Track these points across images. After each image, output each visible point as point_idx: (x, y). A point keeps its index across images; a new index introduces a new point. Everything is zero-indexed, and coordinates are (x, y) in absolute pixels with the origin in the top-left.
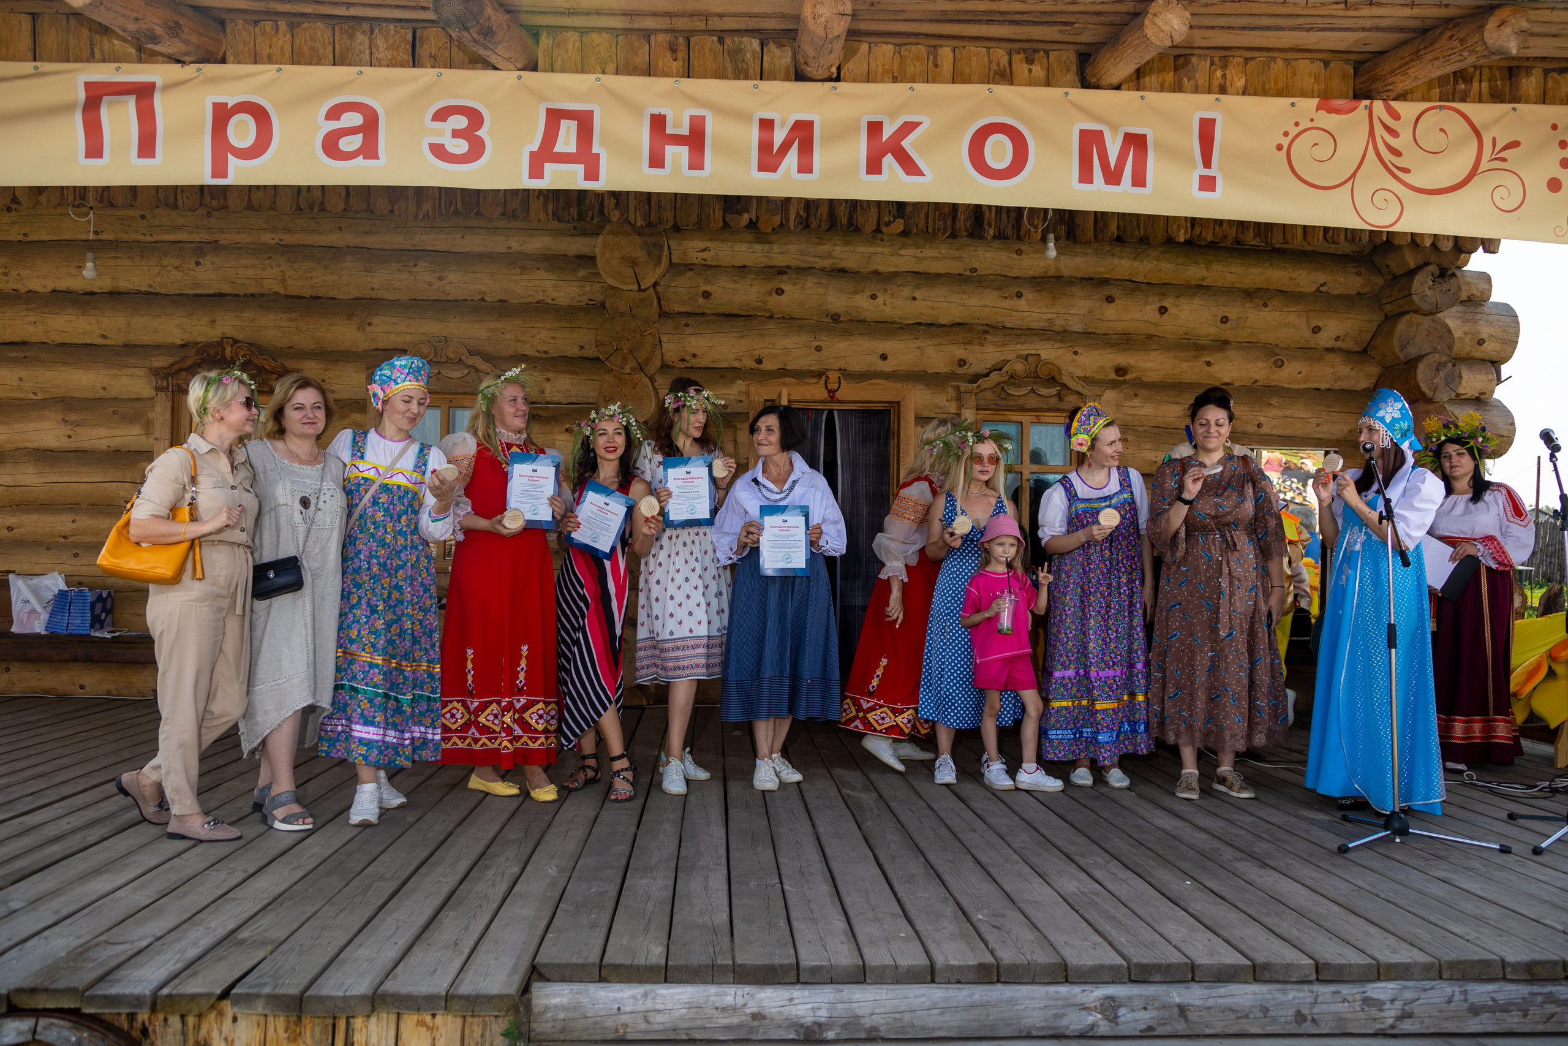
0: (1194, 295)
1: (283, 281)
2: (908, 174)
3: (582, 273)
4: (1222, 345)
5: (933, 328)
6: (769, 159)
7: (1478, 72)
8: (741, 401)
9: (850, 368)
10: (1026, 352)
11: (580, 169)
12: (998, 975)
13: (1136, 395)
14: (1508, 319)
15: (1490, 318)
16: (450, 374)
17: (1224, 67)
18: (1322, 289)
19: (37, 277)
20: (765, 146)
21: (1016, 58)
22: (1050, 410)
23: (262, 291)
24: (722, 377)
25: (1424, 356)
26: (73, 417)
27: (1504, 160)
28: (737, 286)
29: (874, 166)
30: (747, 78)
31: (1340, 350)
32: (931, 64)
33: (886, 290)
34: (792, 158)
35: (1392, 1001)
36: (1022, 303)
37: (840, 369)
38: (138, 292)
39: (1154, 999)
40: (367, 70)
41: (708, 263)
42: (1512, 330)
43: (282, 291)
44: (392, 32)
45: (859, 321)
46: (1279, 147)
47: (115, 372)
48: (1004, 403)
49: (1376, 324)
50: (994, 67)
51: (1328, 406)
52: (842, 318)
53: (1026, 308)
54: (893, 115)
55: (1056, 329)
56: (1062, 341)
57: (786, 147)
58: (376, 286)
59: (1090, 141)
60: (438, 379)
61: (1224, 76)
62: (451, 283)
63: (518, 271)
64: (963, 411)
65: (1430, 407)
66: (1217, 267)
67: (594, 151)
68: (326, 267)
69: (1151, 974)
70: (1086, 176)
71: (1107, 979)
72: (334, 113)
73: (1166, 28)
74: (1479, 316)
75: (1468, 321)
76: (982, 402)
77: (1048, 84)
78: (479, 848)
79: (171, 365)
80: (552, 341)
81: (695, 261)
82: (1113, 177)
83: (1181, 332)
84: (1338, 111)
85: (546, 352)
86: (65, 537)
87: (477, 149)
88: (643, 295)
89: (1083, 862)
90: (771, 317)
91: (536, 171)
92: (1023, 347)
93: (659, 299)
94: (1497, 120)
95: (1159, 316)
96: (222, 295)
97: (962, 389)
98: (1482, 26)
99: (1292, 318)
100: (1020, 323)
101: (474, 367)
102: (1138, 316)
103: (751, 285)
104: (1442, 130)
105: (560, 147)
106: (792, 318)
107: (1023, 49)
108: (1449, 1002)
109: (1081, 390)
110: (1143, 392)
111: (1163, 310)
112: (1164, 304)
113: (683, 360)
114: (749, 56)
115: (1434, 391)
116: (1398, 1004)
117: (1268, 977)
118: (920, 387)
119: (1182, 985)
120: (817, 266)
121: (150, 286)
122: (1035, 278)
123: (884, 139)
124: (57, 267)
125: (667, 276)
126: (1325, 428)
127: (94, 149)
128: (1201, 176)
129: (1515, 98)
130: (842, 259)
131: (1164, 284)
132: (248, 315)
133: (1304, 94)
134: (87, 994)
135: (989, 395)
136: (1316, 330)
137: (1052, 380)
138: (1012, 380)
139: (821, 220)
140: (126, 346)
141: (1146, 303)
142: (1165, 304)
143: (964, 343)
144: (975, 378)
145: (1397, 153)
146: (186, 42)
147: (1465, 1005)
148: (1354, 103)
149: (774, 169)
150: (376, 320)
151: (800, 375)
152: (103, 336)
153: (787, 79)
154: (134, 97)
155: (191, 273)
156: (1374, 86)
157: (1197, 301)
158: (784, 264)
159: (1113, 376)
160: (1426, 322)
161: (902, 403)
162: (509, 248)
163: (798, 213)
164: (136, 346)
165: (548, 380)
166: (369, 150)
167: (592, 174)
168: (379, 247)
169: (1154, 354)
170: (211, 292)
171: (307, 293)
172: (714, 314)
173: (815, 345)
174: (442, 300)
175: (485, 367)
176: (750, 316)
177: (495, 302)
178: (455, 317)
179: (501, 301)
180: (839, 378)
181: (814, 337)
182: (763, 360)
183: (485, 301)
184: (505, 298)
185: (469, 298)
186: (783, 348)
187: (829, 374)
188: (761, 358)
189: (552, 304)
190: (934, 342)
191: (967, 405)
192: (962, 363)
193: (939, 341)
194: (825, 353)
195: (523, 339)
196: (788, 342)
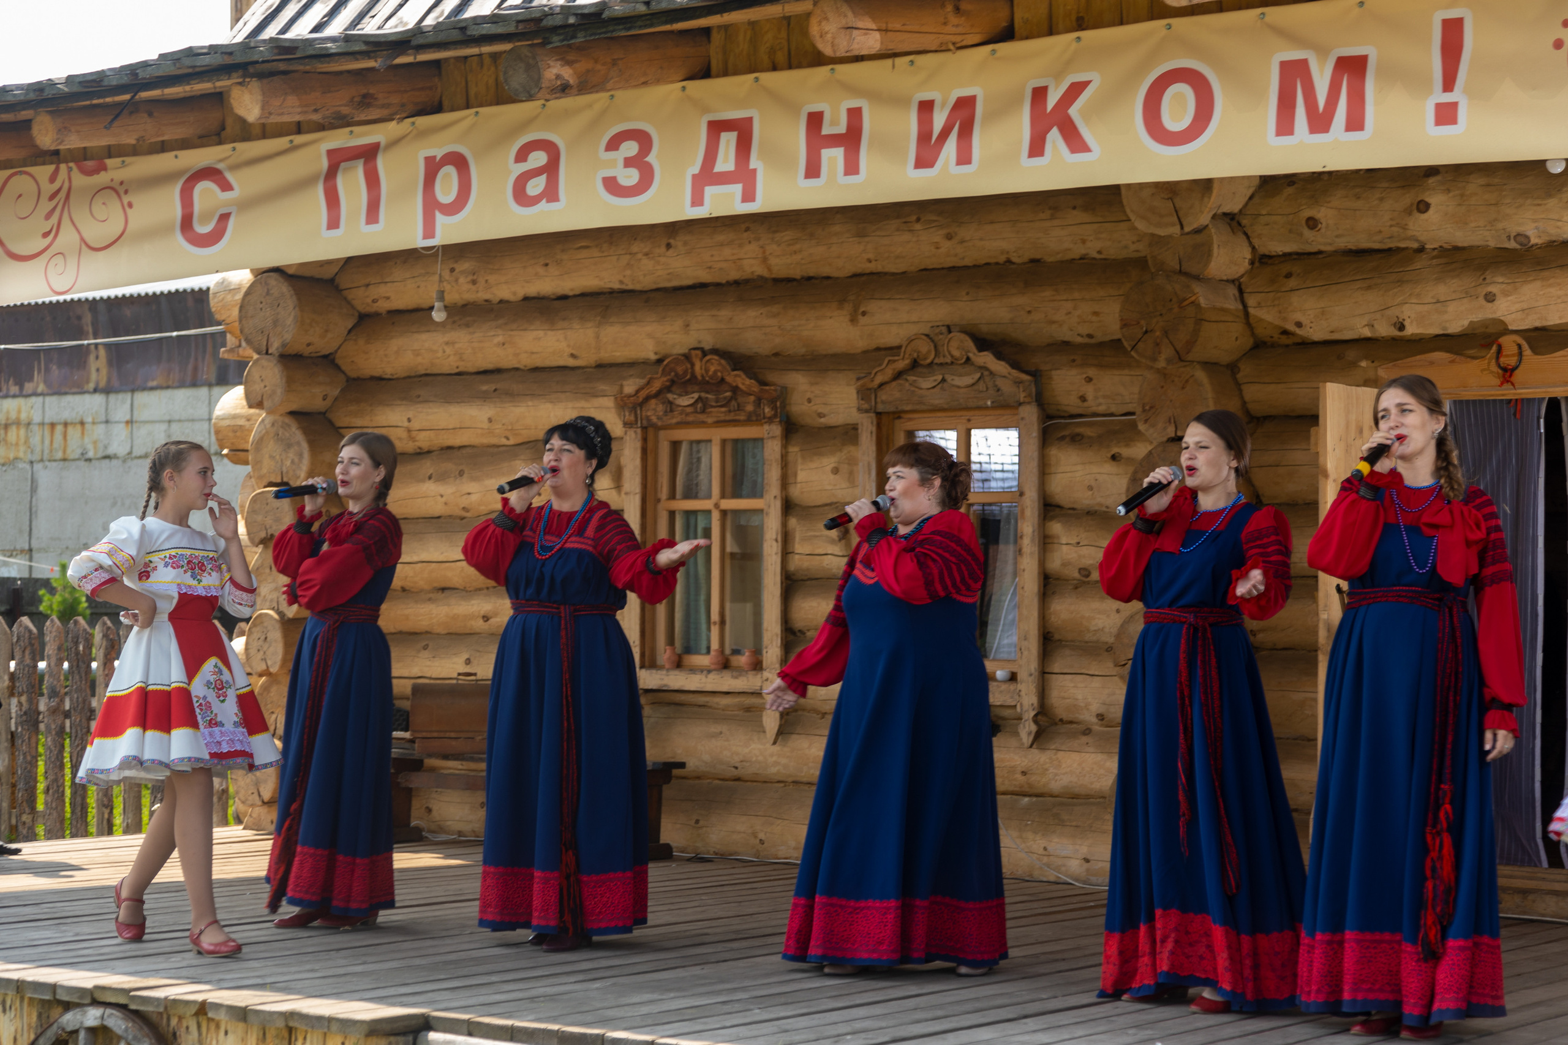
1: (765, 260)
2: (1072, 151)
6: (926, 153)
11: (737, 189)
16: (958, 381)
19: (506, 283)
20: (924, 137)
24: (1340, 357)
29: (1037, 148)
34: (950, 147)
37: (1528, 329)
38: (612, 292)
43: (766, 274)
45: (1565, 243)
46: (1558, 45)
52: (1534, 241)
54: (1058, 76)
57: (945, 133)
58: (871, 256)
59: (1293, 76)
60: (943, 389)
62: (962, 242)
63: (1048, 214)
70: (1285, 126)
72: (522, 155)
79: (637, 392)
80: (1094, 318)
82: (1320, 122)
85: (1090, 336)
87: (646, 178)
90: (1421, 250)
91: (697, 200)
93: (1248, 237)
96: (700, 287)
101: (987, 369)
103: (1381, 199)
105: (720, 166)
113: (1285, 332)
121: (621, 282)
123: (1049, 109)
124: (525, 267)
125: (1256, 200)
128: (1438, 105)
132: (725, 313)
134: (132, 994)
140: (600, 366)
146: (387, 107)
149: (929, 164)
150: (872, 306)
151: (1458, 344)
152: (573, 356)
154: (362, 161)
155: (663, 259)
164: (610, 365)
165: (1089, 380)
166: (551, 192)
167: (749, 196)
170: (689, 282)
171: (797, 273)
172: (1335, 253)
173: (1484, 293)
174: (959, 267)
175: (1000, 367)
176: (1390, 250)
177: (1024, 264)
178: (968, 294)
179: (1033, 261)
180: (1519, 346)
181: (1482, 278)
182: (1406, 323)
183: (1014, 263)
184: (1038, 257)
185: (993, 261)
186: (1434, 301)
187: (1502, 340)
188: (1401, 320)
189: (1101, 259)
194: (1502, 305)
195: (1058, 318)
196: (1442, 290)
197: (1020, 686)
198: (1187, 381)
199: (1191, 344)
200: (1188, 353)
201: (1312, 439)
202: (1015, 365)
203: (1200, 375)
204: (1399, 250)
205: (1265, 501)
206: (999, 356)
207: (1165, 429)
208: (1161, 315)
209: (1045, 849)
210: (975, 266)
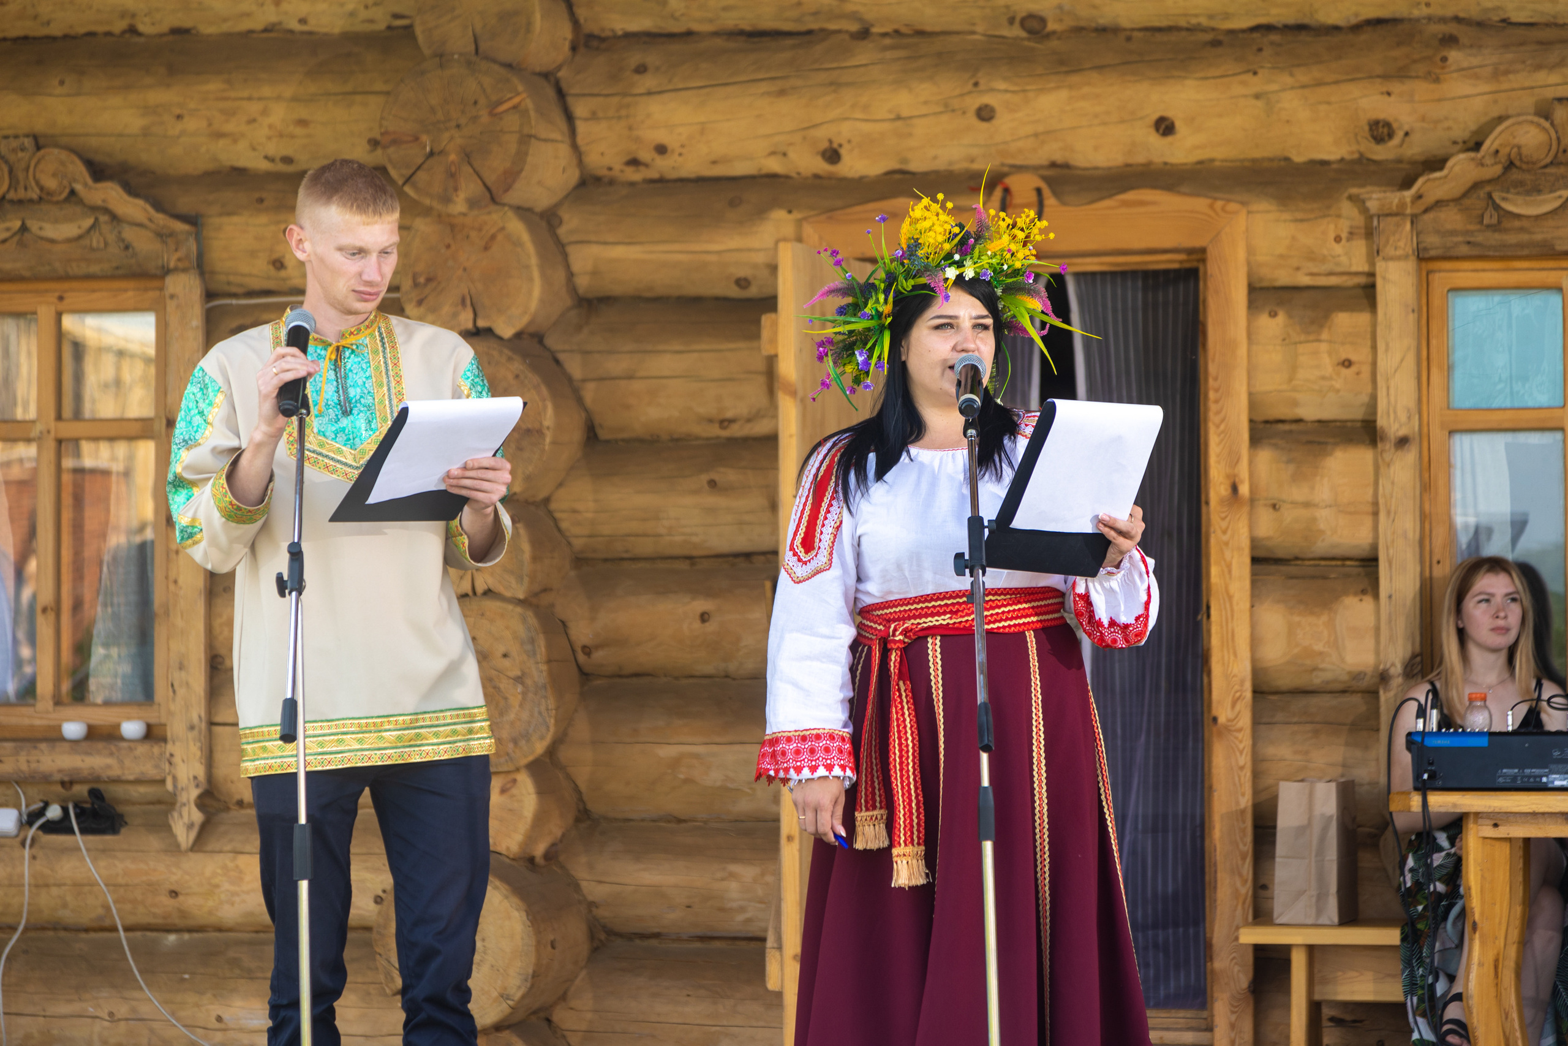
5: (1303, 36)
9: (1074, 162)
10: (1555, 93)
16: (50, 231)
24: (733, 203)
37: (1044, 166)
45: (1102, 30)
48: (1495, 238)
52: (1051, 26)
60: (21, 244)
64: (1381, 266)
76: (1432, 240)
80: (299, 131)
85: (287, 160)
90: (864, 34)
92: (1551, 79)
97: (1373, 205)
101: (106, 211)
106: (920, 33)
113: (634, 162)
118: (1265, 205)
135: (1452, 218)
138: (1513, 175)
143: (1386, 77)
144: (1411, 173)
151: (942, 186)
161: (1211, 253)
172: (716, 34)
173: (976, 105)
174: (35, 38)
175: (133, 208)
176: (810, 32)
177: (161, 35)
178: (62, 83)
179: (176, 31)
180: (1039, 191)
181: (972, 81)
182: (843, 152)
183: (140, 34)
184: (187, 23)
185: (100, 29)
186: (892, 116)
187: (1013, 182)
188: (835, 146)
189: (303, 33)
190: (1303, 76)
191: (1389, 251)
192: (1381, 131)
193: (1316, 72)
194: (1005, 125)
195: (230, 127)
196: (904, 100)
197: (170, 748)
198: (493, 237)
199: (511, 177)
200: (506, 190)
201: (765, 333)
202: (158, 206)
203: (516, 227)
204: (825, 34)
205: (603, 435)
206: (131, 190)
207: (455, 315)
208: (458, 126)
209: (219, 1019)
210: (66, 37)
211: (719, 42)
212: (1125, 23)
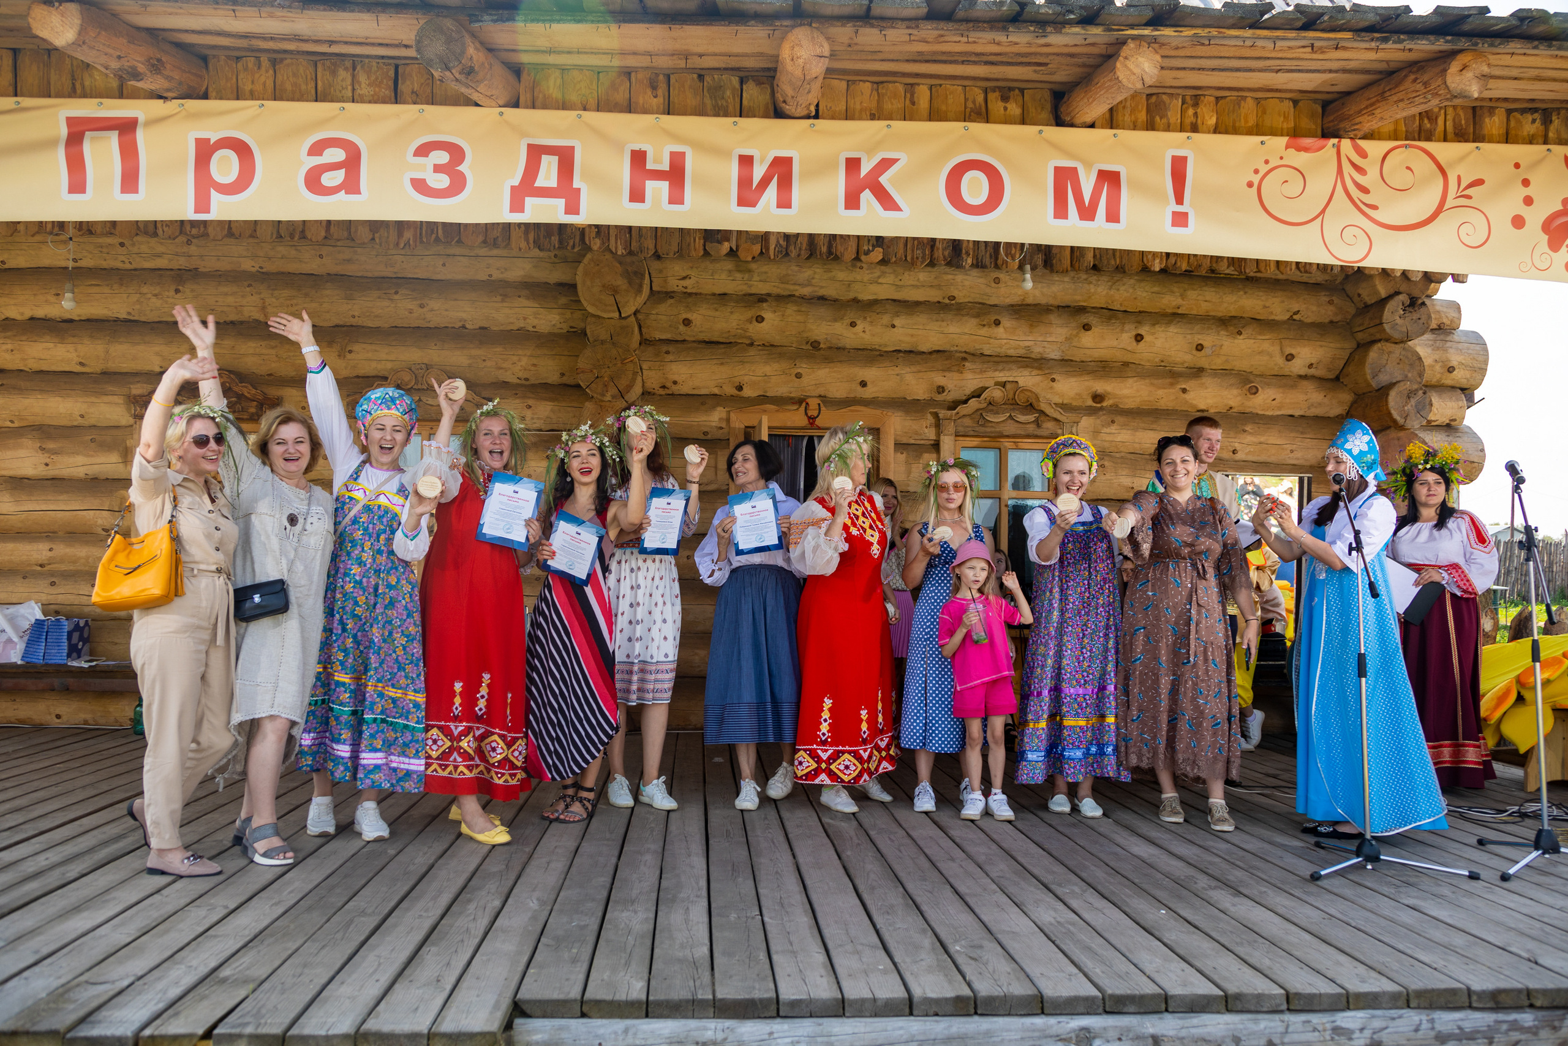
0: (1169, 323)
1: (264, 308)
2: (885, 209)
3: (563, 300)
4: (1198, 372)
5: (912, 355)
6: (748, 196)
7: (1443, 112)
8: (721, 428)
9: (830, 395)
10: (1004, 379)
11: (561, 203)
12: (976, 1008)
13: (1113, 422)
14: (1478, 347)
15: (1460, 346)
17: (1196, 105)
18: (1295, 317)
19: (15, 305)
20: (744, 182)
21: (992, 96)
22: (1028, 436)
23: (242, 319)
24: (703, 404)
25: (1394, 384)
26: (51, 445)
27: (1469, 197)
28: (717, 314)
29: (852, 202)
30: (726, 114)
31: (1313, 377)
32: (908, 102)
33: (865, 318)
34: (771, 192)
35: (1362, 1030)
36: (1000, 331)
37: (820, 396)
38: (117, 320)
39: (1129, 1030)
40: (349, 106)
41: (689, 291)
42: (1481, 358)
44: (374, 68)
45: (838, 348)
46: (1250, 185)
47: (93, 399)
48: (982, 429)
49: (1348, 352)
50: (970, 105)
51: (1302, 433)
52: (822, 346)
53: (1004, 336)
54: (870, 152)
55: (1033, 356)
56: (1039, 368)
57: (765, 182)
58: (356, 314)
59: (1065, 178)
61: (1196, 114)
62: (432, 310)
63: (499, 298)
64: (942, 437)
65: (1401, 434)
66: (1192, 294)
67: (575, 186)
68: (306, 295)
69: (1125, 1005)
70: (1061, 211)
71: (1082, 1010)
72: (317, 149)
73: (1137, 71)
74: (1449, 344)
75: (1438, 348)
76: (961, 429)
77: (1023, 122)
78: (460, 882)
80: (533, 368)
81: (676, 289)
82: (1087, 213)
83: (1157, 360)
84: (1306, 150)
85: (527, 379)
86: (41, 566)
87: (458, 184)
88: (624, 322)
89: (1059, 891)
90: (752, 344)
91: (517, 205)
92: (1001, 374)
93: (640, 327)
94: (1462, 159)
95: (1135, 343)
97: (941, 416)
98: (1445, 70)
99: (1266, 346)
100: (998, 350)
102: (1115, 343)
103: (732, 313)
104: (1408, 168)
105: (540, 182)
106: (772, 345)
107: (999, 87)
108: (1417, 1030)
109: (1059, 417)
110: (1120, 419)
111: (1139, 338)
112: (1140, 332)
113: (664, 387)
114: (728, 93)
115: (1406, 418)
116: (1367, 1033)
117: (1239, 1007)
118: (900, 414)
119: (1156, 1016)
120: (797, 294)
121: (129, 313)
122: (1012, 306)
123: (863, 174)
124: (35, 295)
125: (648, 303)
126: (1298, 454)
127: (77, 185)
128: (1174, 213)
129: (1478, 137)
130: (822, 287)
131: (1140, 312)
133: (1273, 132)
134: (69, 1036)
135: (967, 422)
136: (1290, 357)
137: (1030, 407)
138: (991, 407)
139: (800, 249)
140: (104, 373)
141: (1122, 331)
142: (1142, 331)
143: (943, 370)
144: (954, 405)
145: (1365, 190)
146: (169, 78)
147: (1433, 1034)
148: (1322, 142)
149: (753, 204)
150: (356, 347)
151: (780, 402)
152: (82, 364)
153: (766, 116)
154: (117, 132)
156: (1342, 125)
157: (1173, 329)
158: (764, 292)
159: (1090, 402)
160: (1397, 350)
161: (882, 429)
162: (490, 276)
163: (778, 241)
164: (115, 373)
165: (529, 407)
166: (351, 185)
167: (572, 208)
168: (359, 274)
169: (1131, 381)
173: (795, 372)
174: (423, 328)
176: (731, 343)
177: (476, 329)
178: (435, 345)
179: (481, 328)
180: (818, 404)
181: (794, 364)
182: (744, 387)
183: (467, 328)
184: (487, 326)
185: (451, 325)
186: (763, 375)
187: (809, 401)
188: (741, 385)
190: (914, 369)
191: (946, 432)
192: (941, 389)
193: (918, 368)
194: (805, 380)
195: (504, 365)
196: (768, 369)
204: (737, 344)
208: (608, 367)
210: (436, 328)
211: (695, 345)
212: (848, 346)
